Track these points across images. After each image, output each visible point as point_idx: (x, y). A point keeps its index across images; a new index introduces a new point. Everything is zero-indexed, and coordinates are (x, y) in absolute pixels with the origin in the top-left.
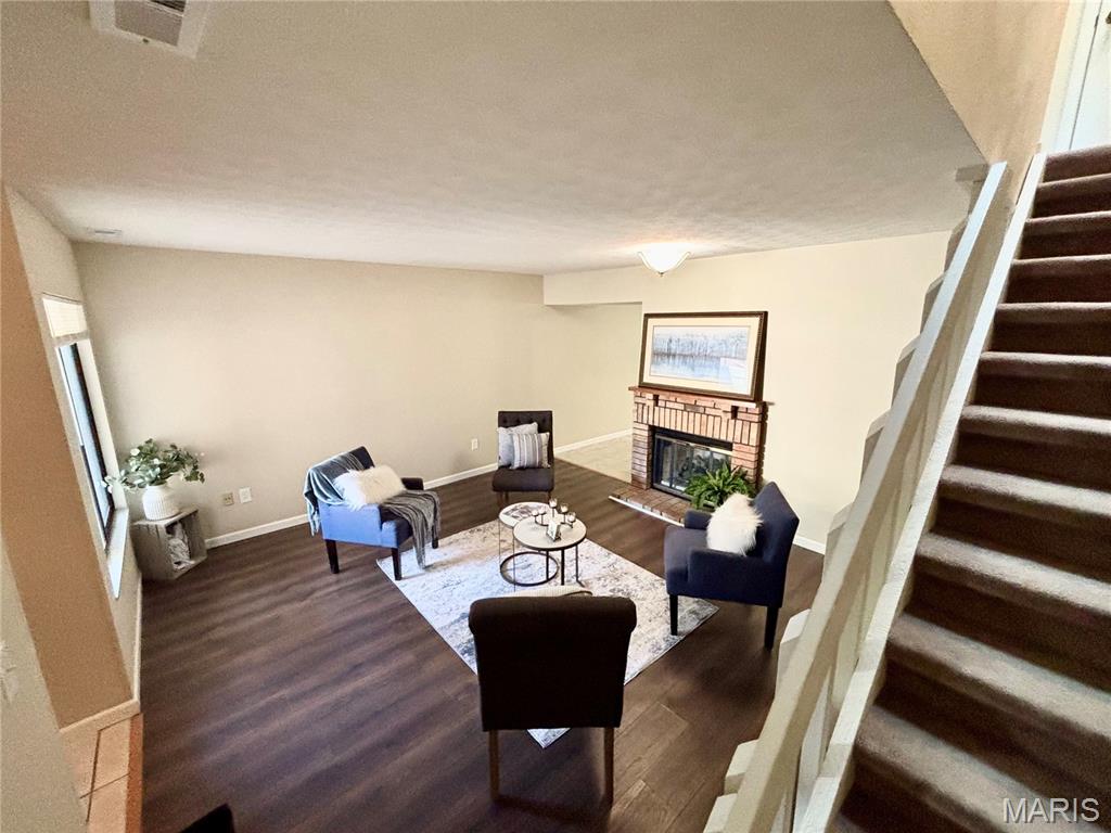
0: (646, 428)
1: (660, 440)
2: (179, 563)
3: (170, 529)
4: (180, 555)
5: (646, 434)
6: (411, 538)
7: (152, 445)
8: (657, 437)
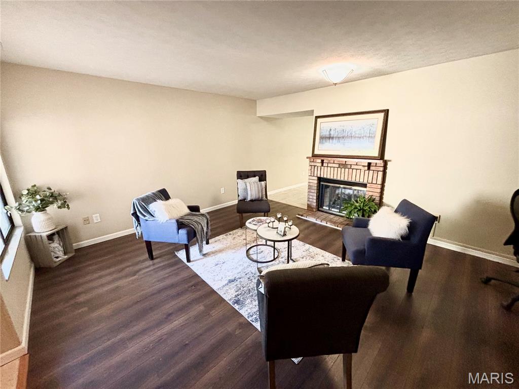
0: (316, 178)
1: (323, 185)
2: (57, 258)
3: (50, 237)
4: (58, 252)
5: (316, 182)
6: (195, 239)
7: (35, 188)
8: (322, 183)
